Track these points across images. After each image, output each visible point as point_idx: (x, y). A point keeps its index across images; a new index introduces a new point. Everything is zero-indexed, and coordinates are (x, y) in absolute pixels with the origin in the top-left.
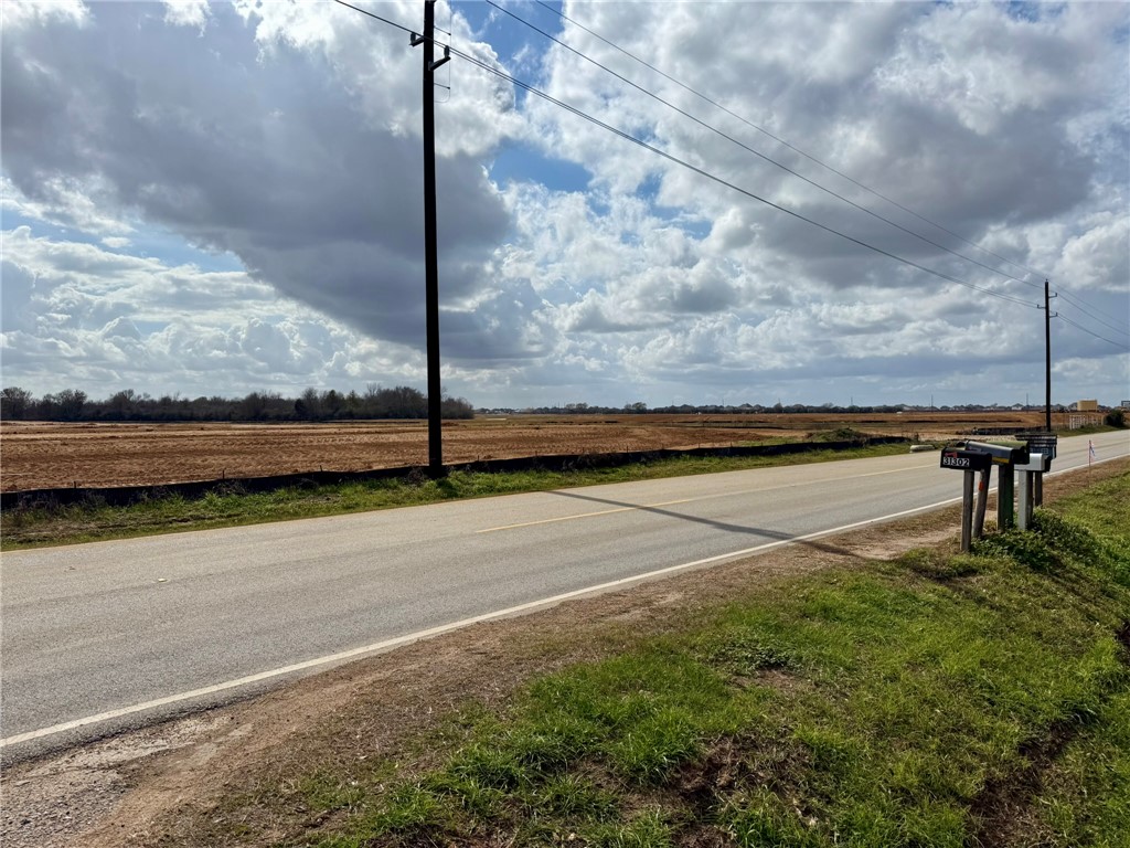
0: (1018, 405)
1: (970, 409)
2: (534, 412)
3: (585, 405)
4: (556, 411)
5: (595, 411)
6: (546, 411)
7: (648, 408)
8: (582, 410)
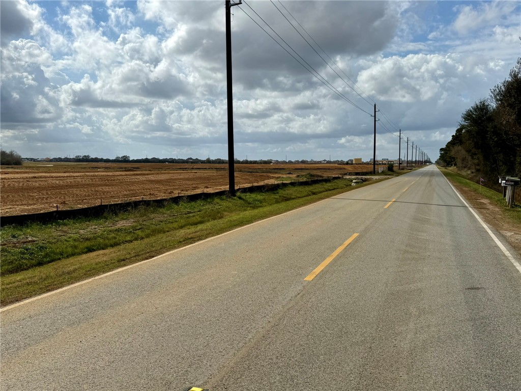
0: (325, 160)
1: (303, 162)
2: (51, 161)
3: (88, 156)
4: (67, 160)
5: (96, 160)
6: (60, 160)
7: (131, 159)
8: (86, 159)
